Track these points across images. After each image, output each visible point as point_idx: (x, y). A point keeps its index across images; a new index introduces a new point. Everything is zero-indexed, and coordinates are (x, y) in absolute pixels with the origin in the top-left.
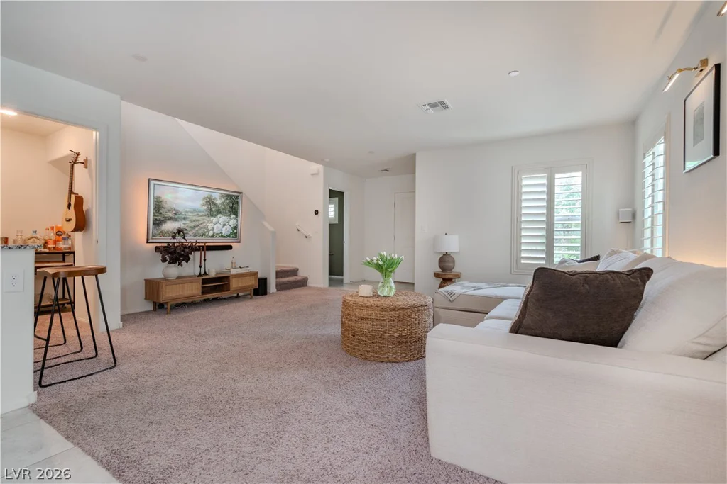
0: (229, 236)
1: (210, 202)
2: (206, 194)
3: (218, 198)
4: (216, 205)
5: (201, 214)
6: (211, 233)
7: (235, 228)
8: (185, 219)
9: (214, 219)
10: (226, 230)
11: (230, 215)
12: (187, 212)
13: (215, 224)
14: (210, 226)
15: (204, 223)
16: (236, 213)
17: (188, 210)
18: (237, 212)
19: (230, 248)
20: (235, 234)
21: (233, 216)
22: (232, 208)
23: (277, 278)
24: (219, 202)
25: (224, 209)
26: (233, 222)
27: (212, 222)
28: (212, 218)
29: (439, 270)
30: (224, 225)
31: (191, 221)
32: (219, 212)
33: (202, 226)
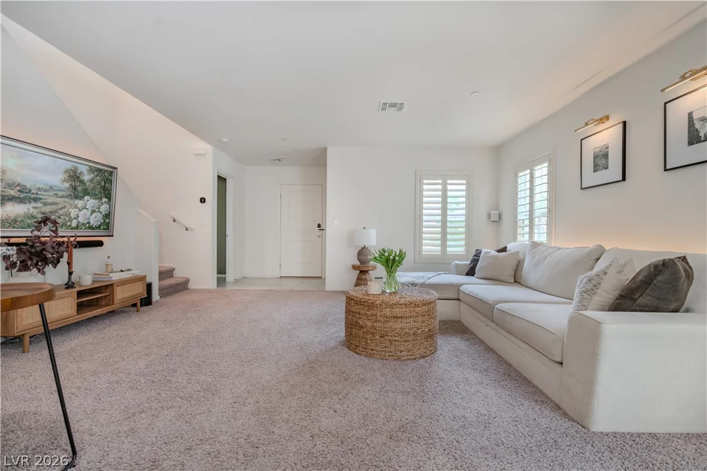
0: (99, 227)
1: (74, 176)
2: (69, 165)
3: (85, 172)
4: (82, 182)
5: (60, 194)
6: (74, 224)
7: (107, 216)
8: (35, 200)
9: (80, 203)
10: (95, 219)
11: (101, 199)
12: (39, 189)
13: (80, 210)
14: (73, 213)
15: (64, 207)
16: (109, 196)
17: (41, 186)
18: (110, 194)
19: (100, 244)
20: (107, 225)
21: (105, 200)
22: (104, 188)
23: (160, 280)
24: (87, 177)
25: (94, 189)
26: (104, 208)
27: (76, 207)
28: (76, 202)
29: (358, 263)
30: (93, 211)
31: (45, 204)
32: (86, 192)
33: (61, 212)
